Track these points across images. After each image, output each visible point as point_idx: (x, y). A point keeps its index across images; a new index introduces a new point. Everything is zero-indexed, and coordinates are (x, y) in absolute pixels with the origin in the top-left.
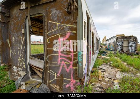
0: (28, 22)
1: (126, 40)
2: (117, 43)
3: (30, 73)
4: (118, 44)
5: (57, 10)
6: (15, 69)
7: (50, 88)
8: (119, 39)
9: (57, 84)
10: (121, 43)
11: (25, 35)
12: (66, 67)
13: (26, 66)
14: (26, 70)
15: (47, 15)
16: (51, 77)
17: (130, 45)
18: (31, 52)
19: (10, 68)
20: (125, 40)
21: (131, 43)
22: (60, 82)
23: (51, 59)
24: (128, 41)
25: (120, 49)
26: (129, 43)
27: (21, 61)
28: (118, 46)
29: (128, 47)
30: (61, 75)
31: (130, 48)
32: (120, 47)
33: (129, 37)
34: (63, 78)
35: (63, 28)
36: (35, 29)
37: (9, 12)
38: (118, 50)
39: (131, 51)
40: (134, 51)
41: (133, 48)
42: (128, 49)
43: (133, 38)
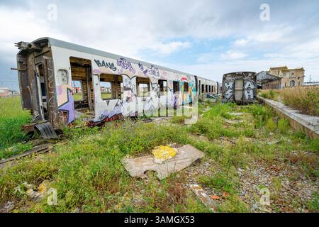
1: (240, 79)
2: (226, 84)
4: (227, 86)
8: (228, 78)
10: (231, 85)
13: (39, 109)
14: (39, 112)
15: (46, 64)
17: (246, 87)
20: (237, 79)
21: (248, 83)
22: (58, 120)
23: (52, 101)
24: (243, 80)
25: (230, 94)
26: (244, 84)
28: (227, 91)
29: (243, 90)
31: (246, 92)
32: (230, 90)
33: (245, 73)
38: (228, 97)
39: (247, 97)
40: (252, 97)
41: (251, 92)
42: (243, 95)
43: (250, 75)
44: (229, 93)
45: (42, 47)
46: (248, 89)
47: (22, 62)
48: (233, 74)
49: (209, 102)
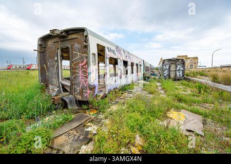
0: (59, 52)
1: (174, 63)
2: (164, 67)
3: (62, 89)
5: (78, 44)
6: (51, 87)
7: (75, 98)
8: (166, 63)
9: (79, 95)
10: (167, 67)
11: (57, 61)
12: (84, 83)
13: (59, 84)
14: (59, 87)
15: (72, 48)
16: (75, 90)
17: (178, 69)
18: (63, 75)
19: (47, 86)
20: (172, 63)
21: (179, 66)
22: (81, 93)
23: (75, 78)
24: (176, 64)
26: (176, 67)
27: (55, 81)
28: (165, 71)
30: (82, 88)
31: (177, 72)
32: (167, 71)
34: (83, 90)
35: (82, 57)
36: (65, 55)
37: (45, 44)
38: (165, 75)
39: (178, 76)
40: (181, 75)
41: (181, 72)
42: (176, 74)
43: (180, 61)
44: (166, 72)
45: (68, 35)
46: (179, 70)
47: (42, 45)
48: (169, 60)
49: (155, 79)
